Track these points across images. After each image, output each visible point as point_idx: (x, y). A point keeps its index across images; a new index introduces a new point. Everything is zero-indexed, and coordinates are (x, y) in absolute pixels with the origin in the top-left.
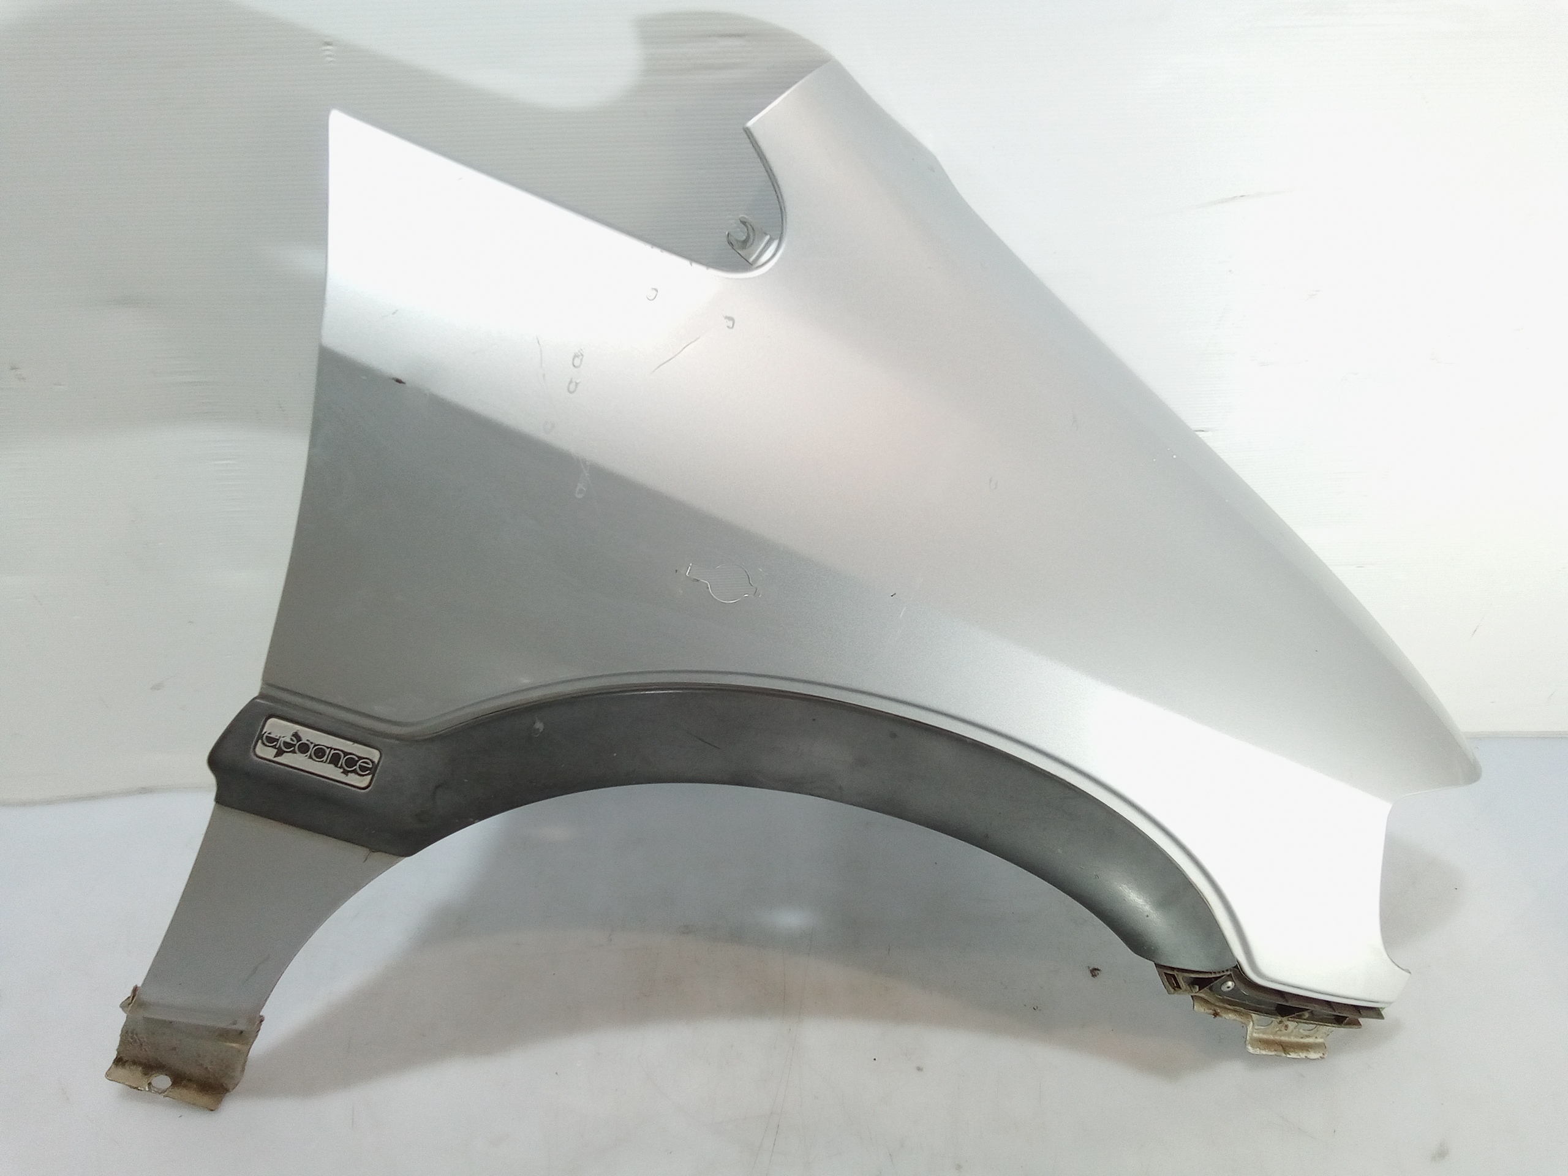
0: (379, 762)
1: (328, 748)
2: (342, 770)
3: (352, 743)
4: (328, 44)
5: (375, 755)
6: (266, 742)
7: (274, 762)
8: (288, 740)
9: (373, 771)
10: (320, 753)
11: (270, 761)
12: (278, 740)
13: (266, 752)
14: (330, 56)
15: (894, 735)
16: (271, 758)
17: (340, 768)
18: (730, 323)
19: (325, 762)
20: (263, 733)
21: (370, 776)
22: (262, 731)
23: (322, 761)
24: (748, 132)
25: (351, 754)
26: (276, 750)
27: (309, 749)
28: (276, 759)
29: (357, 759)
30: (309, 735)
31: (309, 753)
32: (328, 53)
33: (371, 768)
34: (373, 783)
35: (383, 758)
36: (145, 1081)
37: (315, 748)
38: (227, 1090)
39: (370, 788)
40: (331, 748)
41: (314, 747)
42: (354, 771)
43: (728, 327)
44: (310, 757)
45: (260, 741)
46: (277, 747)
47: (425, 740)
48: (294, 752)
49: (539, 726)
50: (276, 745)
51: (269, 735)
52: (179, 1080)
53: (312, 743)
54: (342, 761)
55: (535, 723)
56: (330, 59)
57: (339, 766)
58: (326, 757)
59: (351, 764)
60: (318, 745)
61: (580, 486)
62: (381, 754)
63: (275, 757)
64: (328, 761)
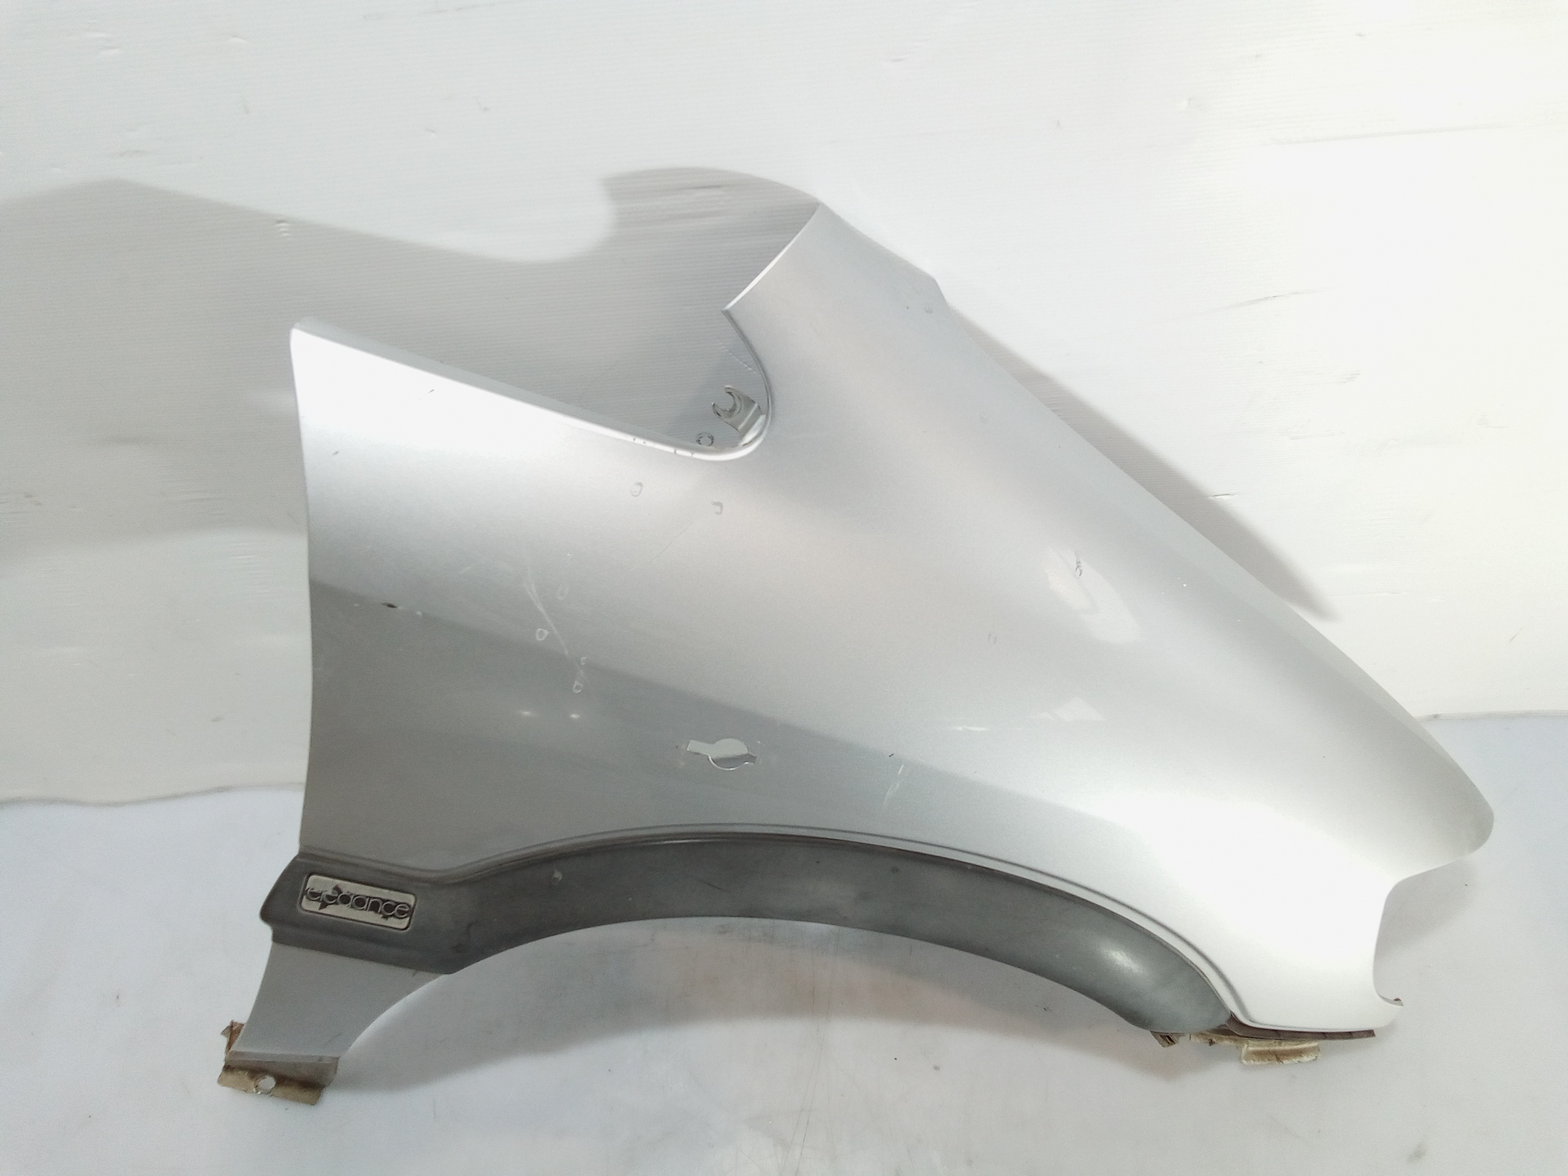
0: (415, 905)
1: (367, 897)
2: (381, 916)
3: (388, 891)
4: (282, 221)
5: (410, 899)
6: (309, 897)
7: (320, 913)
8: (330, 893)
9: (410, 914)
10: (360, 902)
11: (316, 912)
12: (321, 894)
13: (310, 906)
14: (286, 232)
15: (895, 870)
16: (317, 910)
17: (380, 913)
18: (718, 509)
19: (366, 910)
20: (307, 888)
21: (408, 919)
22: (305, 887)
23: (363, 909)
24: (728, 314)
25: (388, 900)
26: (320, 904)
27: (350, 899)
28: (320, 911)
29: (395, 904)
30: (348, 887)
31: (350, 904)
32: (283, 229)
33: (408, 911)
34: (411, 923)
35: (418, 901)
36: (252, 1084)
37: (354, 900)
38: (324, 1086)
39: (409, 929)
40: (370, 898)
41: (353, 898)
42: (393, 916)
43: (717, 513)
44: (352, 907)
45: (305, 897)
46: (321, 900)
47: (454, 884)
48: (336, 903)
49: (558, 875)
50: (320, 899)
51: (312, 891)
52: (282, 1080)
53: (352, 894)
54: (381, 908)
55: (553, 873)
56: (285, 235)
57: (379, 911)
58: (366, 905)
59: (389, 909)
60: (358, 896)
61: (576, 683)
62: (416, 900)
63: (320, 909)
64: (368, 908)
